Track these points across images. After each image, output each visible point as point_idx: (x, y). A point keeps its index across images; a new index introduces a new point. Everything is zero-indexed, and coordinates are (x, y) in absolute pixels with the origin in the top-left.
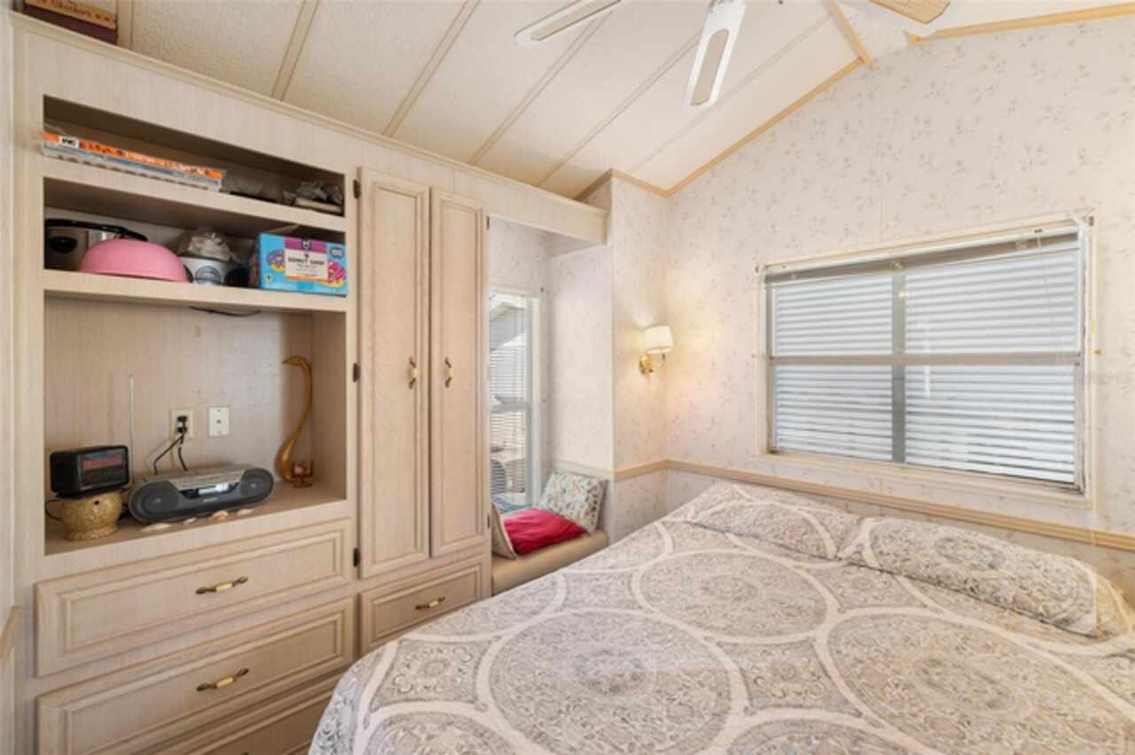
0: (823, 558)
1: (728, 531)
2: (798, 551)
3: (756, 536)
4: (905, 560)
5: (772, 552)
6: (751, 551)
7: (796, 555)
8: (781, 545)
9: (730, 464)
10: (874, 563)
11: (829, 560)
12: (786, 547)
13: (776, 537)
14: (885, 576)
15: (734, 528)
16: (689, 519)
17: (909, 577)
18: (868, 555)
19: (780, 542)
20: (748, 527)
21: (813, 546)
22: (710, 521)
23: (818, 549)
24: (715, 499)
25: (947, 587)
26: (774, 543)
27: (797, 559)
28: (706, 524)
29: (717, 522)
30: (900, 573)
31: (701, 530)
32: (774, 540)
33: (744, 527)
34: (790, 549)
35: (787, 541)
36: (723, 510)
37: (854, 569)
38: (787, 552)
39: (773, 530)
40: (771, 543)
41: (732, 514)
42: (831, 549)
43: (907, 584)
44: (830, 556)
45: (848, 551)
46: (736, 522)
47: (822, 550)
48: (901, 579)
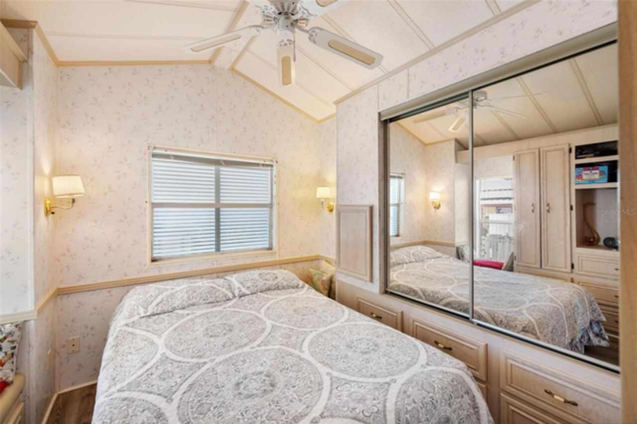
0: (229, 299)
1: (174, 310)
2: (218, 302)
3: (193, 305)
4: (256, 287)
5: (208, 308)
6: (199, 313)
7: (218, 304)
8: (209, 303)
9: (126, 275)
10: (248, 292)
11: (232, 299)
12: (212, 303)
13: (204, 300)
14: (254, 295)
15: (178, 306)
16: (143, 315)
17: (261, 292)
18: (244, 290)
19: (208, 301)
20: (187, 302)
21: (223, 296)
22: (160, 309)
23: (225, 296)
24: (152, 296)
25: (271, 290)
26: (206, 303)
27: (220, 305)
28: (158, 312)
29: (165, 309)
30: (257, 291)
31: (156, 317)
32: (204, 302)
33: (184, 303)
34: (214, 302)
35: (211, 300)
36: (162, 300)
37: (243, 298)
38: (214, 304)
39: (201, 298)
40: (203, 304)
41: (170, 300)
42: (231, 295)
43: (261, 294)
44: (231, 297)
45: (237, 293)
46: (177, 303)
47: (227, 297)
48: (259, 294)
